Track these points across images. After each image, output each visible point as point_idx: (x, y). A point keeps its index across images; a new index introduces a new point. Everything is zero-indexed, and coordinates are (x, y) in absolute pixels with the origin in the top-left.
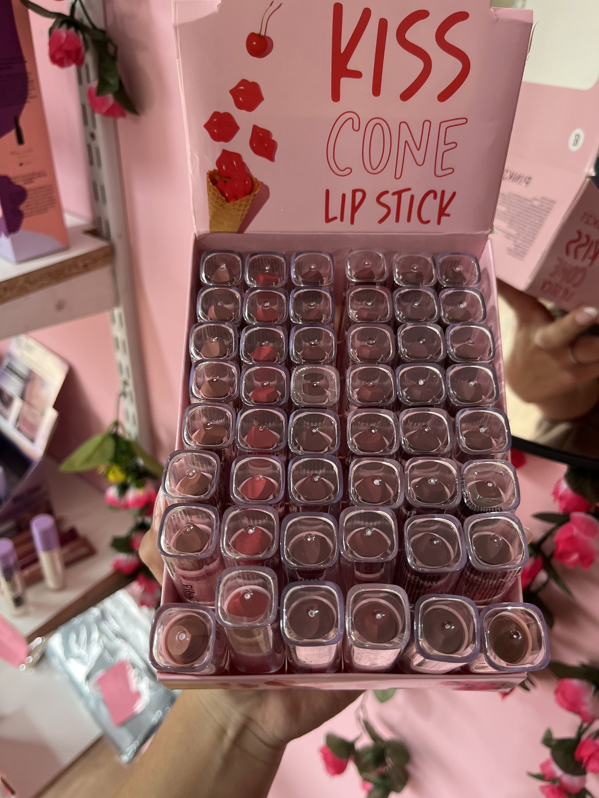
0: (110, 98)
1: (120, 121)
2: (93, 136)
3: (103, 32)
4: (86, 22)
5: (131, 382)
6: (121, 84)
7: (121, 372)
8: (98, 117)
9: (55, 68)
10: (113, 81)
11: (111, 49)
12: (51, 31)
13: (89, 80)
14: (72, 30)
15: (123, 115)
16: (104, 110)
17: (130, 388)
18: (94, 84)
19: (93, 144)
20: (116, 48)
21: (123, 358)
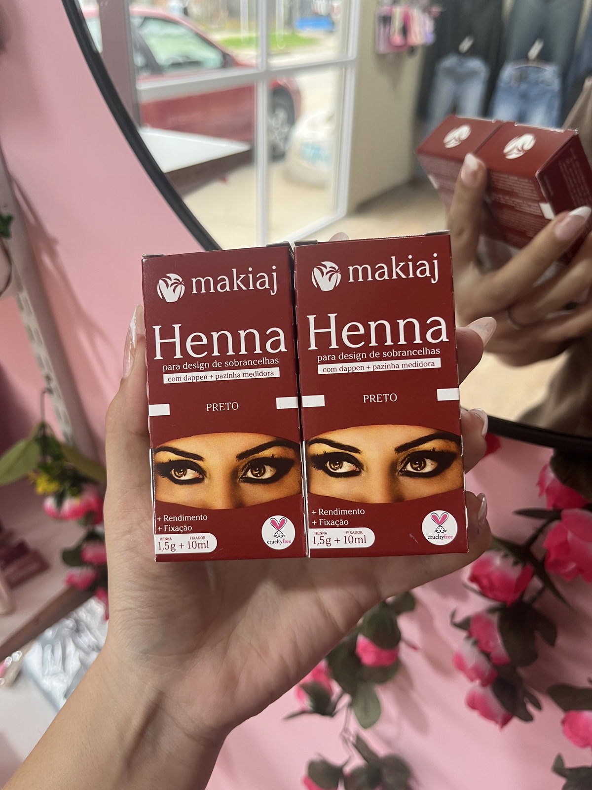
5: (53, 376)
7: (42, 366)
17: (54, 384)
21: (40, 350)
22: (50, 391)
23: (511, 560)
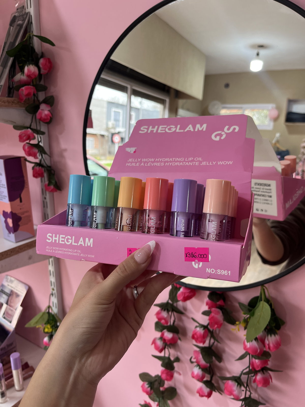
0: (52, 187)
1: (55, 194)
2: (45, 198)
3: (50, 167)
4: (44, 164)
5: (55, 289)
6: (56, 182)
7: (52, 285)
8: (47, 192)
9: (35, 179)
10: (53, 182)
11: (52, 172)
12: (33, 168)
13: (45, 182)
14: (40, 167)
15: (56, 191)
16: (50, 190)
17: (55, 292)
18: (47, 182)
19: (45, 201)
20: (54, 171)
21: (53, 279)
22: (52, 294)
23: (202, 328)
